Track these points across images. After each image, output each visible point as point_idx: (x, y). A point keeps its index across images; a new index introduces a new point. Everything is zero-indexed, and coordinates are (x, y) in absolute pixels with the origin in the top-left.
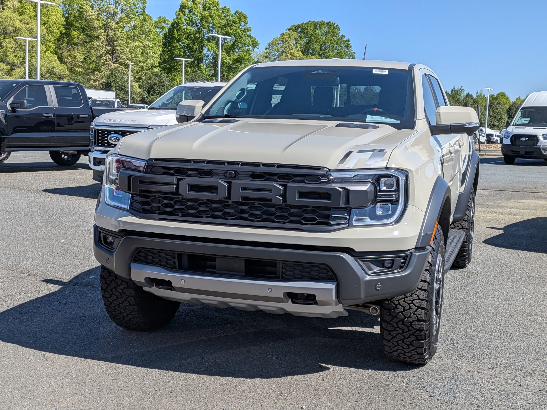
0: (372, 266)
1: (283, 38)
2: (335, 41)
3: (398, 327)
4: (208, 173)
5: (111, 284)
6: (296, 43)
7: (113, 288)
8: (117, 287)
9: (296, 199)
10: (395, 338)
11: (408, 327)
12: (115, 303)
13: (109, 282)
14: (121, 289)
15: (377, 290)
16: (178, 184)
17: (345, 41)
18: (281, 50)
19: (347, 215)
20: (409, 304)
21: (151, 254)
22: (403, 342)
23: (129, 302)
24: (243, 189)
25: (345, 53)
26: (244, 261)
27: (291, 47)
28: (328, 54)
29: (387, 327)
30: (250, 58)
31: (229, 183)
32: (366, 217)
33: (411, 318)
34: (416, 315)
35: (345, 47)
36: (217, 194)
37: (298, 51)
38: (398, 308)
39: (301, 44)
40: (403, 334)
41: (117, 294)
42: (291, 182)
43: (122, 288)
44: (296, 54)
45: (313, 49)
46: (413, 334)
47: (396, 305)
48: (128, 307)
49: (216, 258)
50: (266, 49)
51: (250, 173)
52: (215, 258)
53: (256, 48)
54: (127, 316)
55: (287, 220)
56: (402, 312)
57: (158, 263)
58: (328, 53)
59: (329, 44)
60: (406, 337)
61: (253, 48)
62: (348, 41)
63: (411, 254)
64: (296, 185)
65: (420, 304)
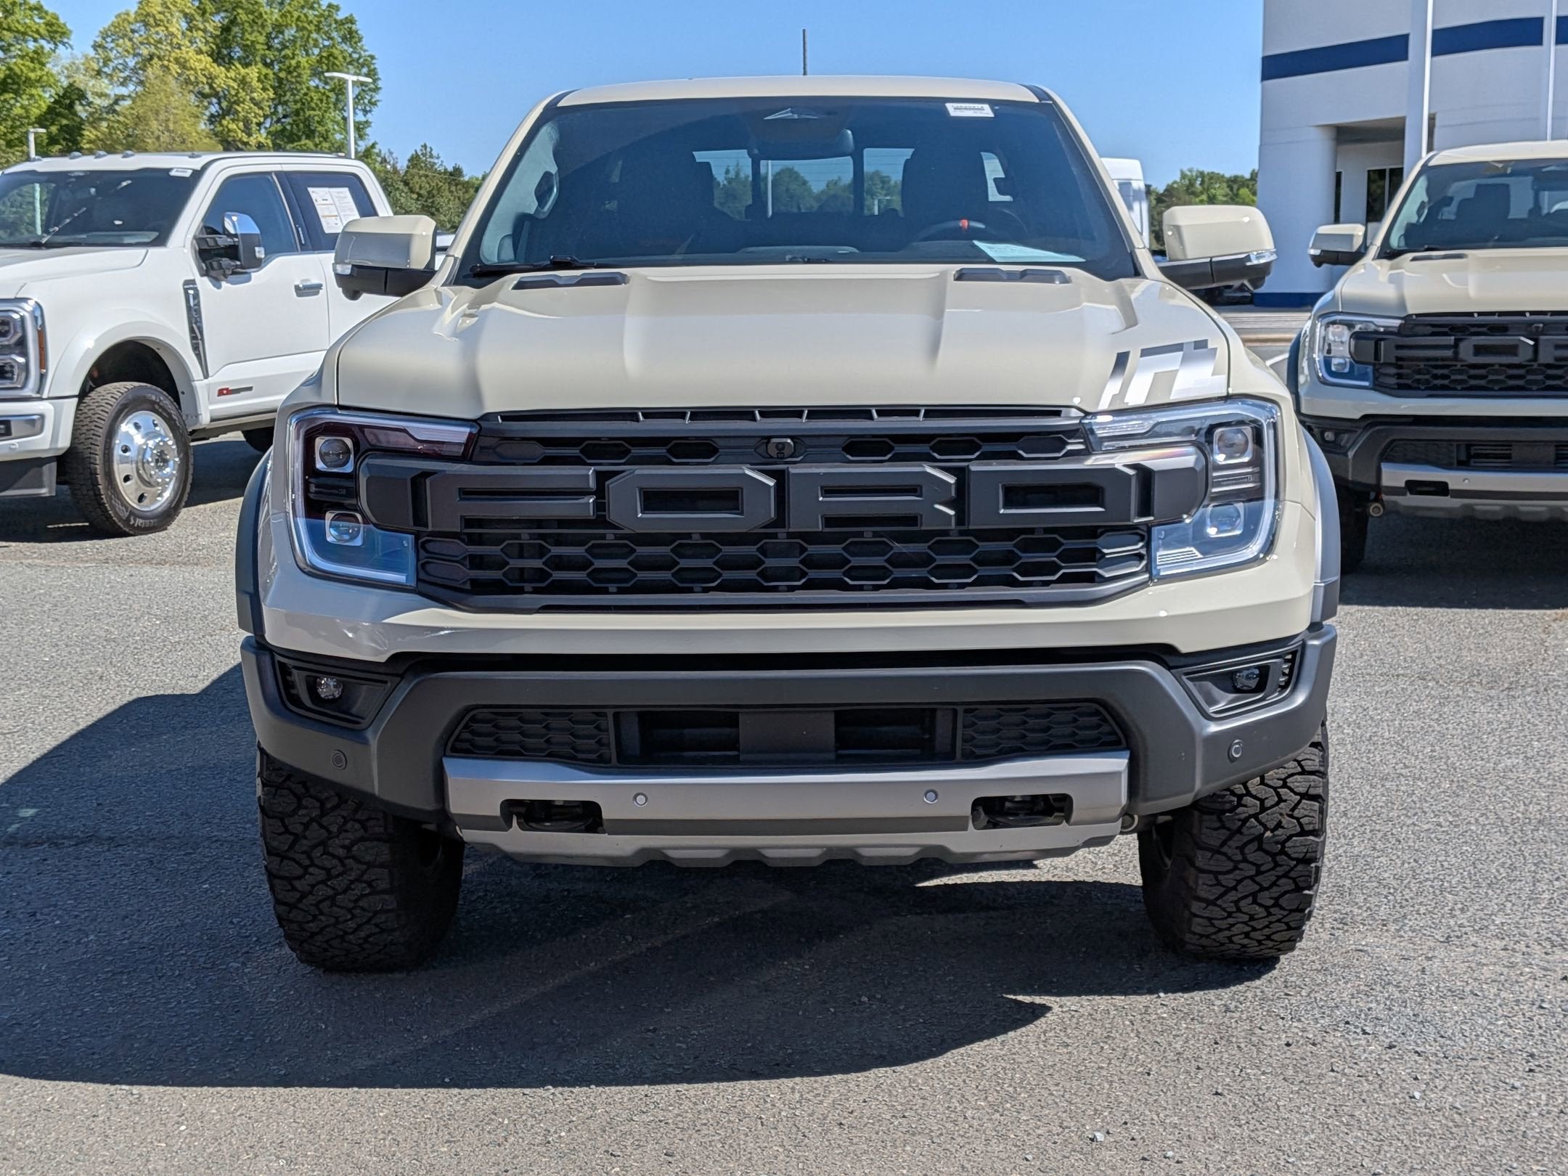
0: (1216, 692)
1: (148, 15)
2: (311, 22)
3: (1245, 860)
4: (703, 449)
5: (307, 833)
6: (190, 29)
7: (315, 846)
8: (330, 842)
9: (999, 509)
10: (1233, 892)
11: (1273, 855)
12: (322, 891)
13: (299, 829)
14: (343, 847)
15: (1232, 760)
16: (600, 492)
17: (342, 23)
18: (145, 51)
19: (1141, 548)
20: (1275, 789)
21: (515, 723)
22: (1255, 902)
23: (370, 884)
24: (828, 491)
25: (344, 58)
26: (832, 716)
27: (175, 41)
28: (293, 62)
29: (1212, 862)
30: (45, 78)
31: (780, 476)
32: (1188, 549)
33: (1283, 827)
34: (1298, 819)
35: (344, 39)
36: (742, 513)
37: (200, 52)
38: (1245, 806)
39: (205, 31)
40: (1257, 879)
41: (329, 862)
42: (976, 459)
43: (347, 842)
44: (192, 63)
45: (245, 48)
46: (1286, 875)
47: (1240, 797)
48: (365, 900)
49: (740, 716)
50: (96, 46)
51: (842, 441)
52: (737, 714)
53: (60, 46)
54: (355, 930)
55: (969, 577)
56: (1256, 816)
57: (542, 750)
58: (293, 58)
59: (293, 32)
60: (1266, 885)
61: (52, 46)
62: (350, 20)
63: (1304, 646)
64: (995, 466)
65: (1308, 784)
